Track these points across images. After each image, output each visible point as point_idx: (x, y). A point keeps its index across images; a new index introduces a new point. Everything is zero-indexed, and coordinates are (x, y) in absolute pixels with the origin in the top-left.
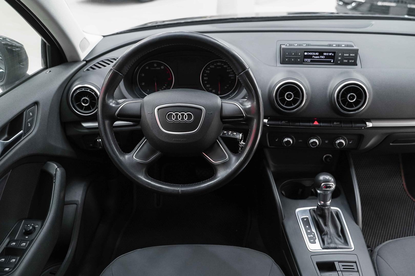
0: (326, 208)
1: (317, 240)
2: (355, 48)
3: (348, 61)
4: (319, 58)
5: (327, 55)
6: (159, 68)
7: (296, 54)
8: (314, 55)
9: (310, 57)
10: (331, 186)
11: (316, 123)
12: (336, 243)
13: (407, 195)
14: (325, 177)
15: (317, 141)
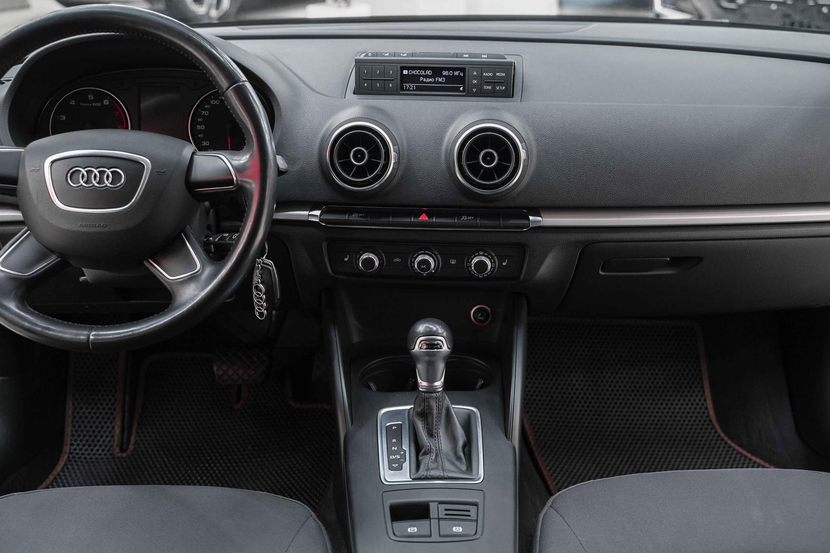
0: (431, 397)
1: (406, 465)
2: (509, 59)
3: (494, 88)
4: (434, 82)
5: (449, 76)
6: (99, 104)
7: (384, 73)
8: (424, 76)
9: (415, 79)
10: (438, 344)
11: (424, 218)
12: (443, 470)
13: (716, 432)
14: (431, 326)
15: (431, 261)
